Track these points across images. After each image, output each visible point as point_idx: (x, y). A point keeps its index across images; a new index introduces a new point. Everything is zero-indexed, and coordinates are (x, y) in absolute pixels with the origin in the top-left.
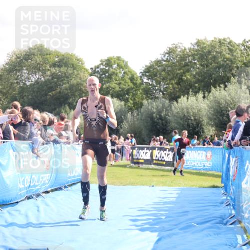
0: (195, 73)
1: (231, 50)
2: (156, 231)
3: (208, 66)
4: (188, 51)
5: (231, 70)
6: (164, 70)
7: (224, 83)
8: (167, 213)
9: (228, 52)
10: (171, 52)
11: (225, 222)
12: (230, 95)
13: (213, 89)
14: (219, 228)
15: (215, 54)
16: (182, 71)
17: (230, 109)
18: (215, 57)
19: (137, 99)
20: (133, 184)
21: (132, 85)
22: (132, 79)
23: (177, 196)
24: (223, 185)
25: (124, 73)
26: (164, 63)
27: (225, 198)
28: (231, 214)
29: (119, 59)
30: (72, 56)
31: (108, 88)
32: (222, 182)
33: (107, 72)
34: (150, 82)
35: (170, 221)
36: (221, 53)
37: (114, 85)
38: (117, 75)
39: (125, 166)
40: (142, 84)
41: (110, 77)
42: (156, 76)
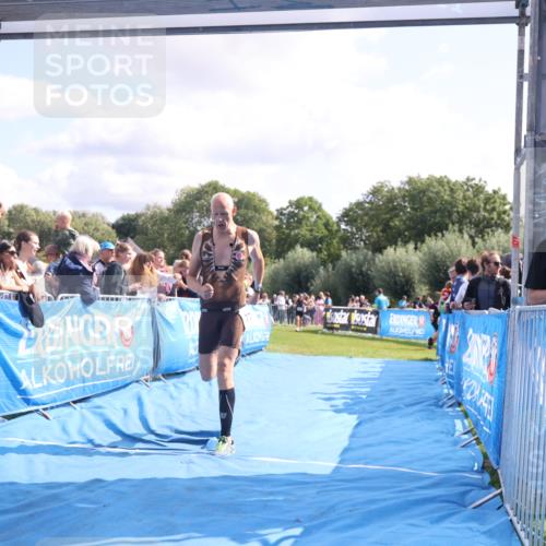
0: (404, 218)
1: (452, 190)
2: (355, 413)
3: (422, 210)
4: (396, 191)
5: (450, 215)
6: (366, 214)
7: (442, 232)
8: (368, 390)
9: (448, 192)
10: (376, 192)
11: (440, 403)
12: (448, 245)
13: (427, 238)
14: (433, 411)
15: (431, 195)
16: (388, 216)
17: (448, 263)
18: (430, 198)
19: (332, 250)
20: (326, 354)
21: (326, 232)
22: (327, 225)
23: (380, 370)
24: (438, 358)
25: (318, 217)
26: (367, 205)
27: (441, 373)
28: (449, 394)
29: (311, 199)
30: (254, 195)
31: (296, 235)
32: (437, 354)
33: (296, 215)
34: (348, 228)
35: (371, 401)
36: (437, 193)
37: (304, 232)
38: (308, 218)
39: (316, 332)
40: (338, 231)
41: (299, 222)
42: (355, 221)
